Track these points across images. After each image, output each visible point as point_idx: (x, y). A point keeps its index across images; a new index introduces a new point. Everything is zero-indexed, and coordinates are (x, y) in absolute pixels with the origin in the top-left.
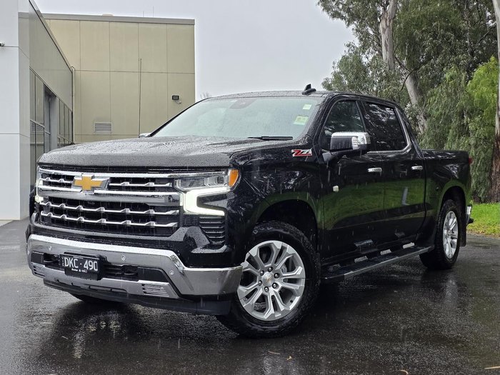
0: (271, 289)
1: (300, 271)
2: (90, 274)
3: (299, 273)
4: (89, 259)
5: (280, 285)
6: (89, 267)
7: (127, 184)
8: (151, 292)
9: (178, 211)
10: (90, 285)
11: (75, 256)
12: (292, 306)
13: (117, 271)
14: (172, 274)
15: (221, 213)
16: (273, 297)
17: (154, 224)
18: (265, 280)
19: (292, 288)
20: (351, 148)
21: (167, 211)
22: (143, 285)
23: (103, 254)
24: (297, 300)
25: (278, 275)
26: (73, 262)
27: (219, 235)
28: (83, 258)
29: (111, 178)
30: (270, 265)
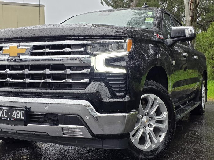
0: (147, 128)
1: (165, 115)
2: (18, 121)
3: (165, 117)
4: (16, 110)
5: (154, 126)
6: (17, 116)
7: (47, 50)
8: (68, 134)
9: (89, 70)
10: (17, 130)
11: (4, 108)
12: (161, 139)
13: (40, 118)
14: (87, 118)
15: (124, 71)
16: (149, 133)
17: (70, 81)
18: (144, 122)
19: (161, 127)
20: (185, 36)
21: (81, 70)
22: (63, 128)
23: (27, 105)
24: (164, 135)
25: (151, 118)
26: (3, 112)
27: (121, 88)
28: (12, 109)
29: (34, 46)
30: (147, 111)
